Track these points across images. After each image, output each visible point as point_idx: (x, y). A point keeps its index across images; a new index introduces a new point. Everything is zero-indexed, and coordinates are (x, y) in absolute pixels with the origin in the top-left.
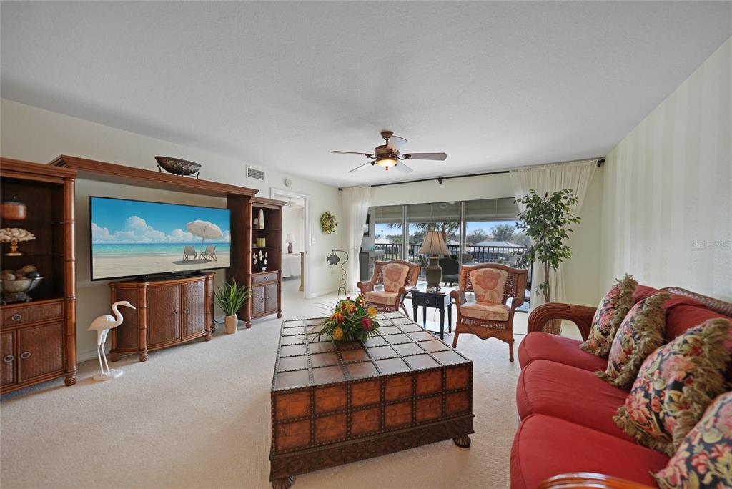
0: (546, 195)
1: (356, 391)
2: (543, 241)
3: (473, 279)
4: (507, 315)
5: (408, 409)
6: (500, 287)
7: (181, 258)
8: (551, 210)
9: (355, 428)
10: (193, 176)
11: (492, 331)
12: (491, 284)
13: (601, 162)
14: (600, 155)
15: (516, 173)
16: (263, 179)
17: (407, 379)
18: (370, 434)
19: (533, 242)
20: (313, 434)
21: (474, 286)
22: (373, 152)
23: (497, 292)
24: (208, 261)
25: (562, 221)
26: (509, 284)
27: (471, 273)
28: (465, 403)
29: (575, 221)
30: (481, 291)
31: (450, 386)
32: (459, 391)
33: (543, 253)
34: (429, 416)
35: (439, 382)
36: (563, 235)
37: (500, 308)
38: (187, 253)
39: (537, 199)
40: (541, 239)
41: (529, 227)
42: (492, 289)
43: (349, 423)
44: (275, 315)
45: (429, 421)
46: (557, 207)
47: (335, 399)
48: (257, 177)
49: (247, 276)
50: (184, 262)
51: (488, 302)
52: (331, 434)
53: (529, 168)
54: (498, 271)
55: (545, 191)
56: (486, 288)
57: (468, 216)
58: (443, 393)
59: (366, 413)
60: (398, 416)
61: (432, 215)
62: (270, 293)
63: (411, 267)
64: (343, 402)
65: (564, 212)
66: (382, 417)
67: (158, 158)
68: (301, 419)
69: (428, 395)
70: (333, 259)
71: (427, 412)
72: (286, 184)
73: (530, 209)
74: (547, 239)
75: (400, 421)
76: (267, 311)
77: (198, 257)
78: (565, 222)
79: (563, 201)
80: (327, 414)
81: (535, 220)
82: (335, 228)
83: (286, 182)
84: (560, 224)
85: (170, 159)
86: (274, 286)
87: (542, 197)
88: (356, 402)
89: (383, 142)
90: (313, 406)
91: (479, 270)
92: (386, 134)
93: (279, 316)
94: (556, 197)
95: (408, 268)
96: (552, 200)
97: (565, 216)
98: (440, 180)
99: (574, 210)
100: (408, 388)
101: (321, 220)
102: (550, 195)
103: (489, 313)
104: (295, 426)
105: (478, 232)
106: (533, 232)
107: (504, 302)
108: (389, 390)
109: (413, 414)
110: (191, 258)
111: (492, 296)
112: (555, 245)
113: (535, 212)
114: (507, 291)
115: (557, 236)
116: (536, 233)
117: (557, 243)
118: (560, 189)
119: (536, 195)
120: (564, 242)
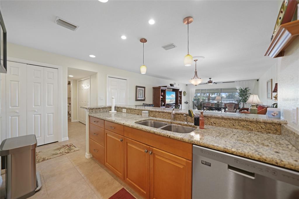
3: (227, 106)
6: (233, 107)
8: (245, 92)
10: (173, 87)
13: (258, 80)
15: (236, 82)
16: (176, 84)
19: (241, 98)
22: (208, 82)
24: (174, 101)
26: (235, 106)
27: (226, 104)
29: (250, 94)
33: (243, 100)
36: (247, 97)
38: (171, 100)
39: (241, 89)
53: (240, 81)
54: (232, 104)
56: (230, 107)
63: (211, 103)
65: (248, 92)
67: (170, 84)
70: (186, 103)
72: (179, 85)
74: (244, 98)
78: (248, 94)
79: (247, 90)
81: (241, 94)
85: (172, 84)
87: (242, 88)
89: (209, 80)
92: (210, 79)
94: (246, 89)
99: (250, 92)
101: (184, 93)
102: (245, 88)
106: (240, 96)
107: (234, 110)
111: (231, 109)
112: (246, 99)
113: (241, 92)
114: (235, 108)
115: (246, 97)
116: (241, 96)
117: (246, 98)
118: (247, 87)
119: (241, 88)
120: (248, 98)
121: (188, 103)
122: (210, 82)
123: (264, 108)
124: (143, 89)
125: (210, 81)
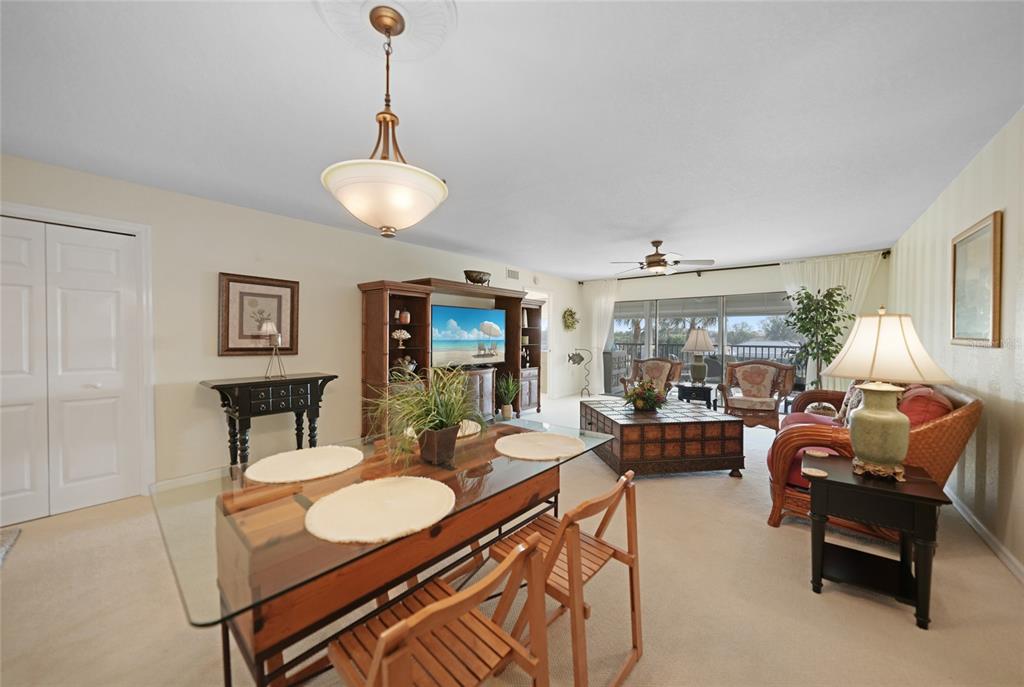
0: (819, 292)
1: (667, 430)
2: (814, 339)
3: (739, 375)
4: (774, 405)
5: (699, 446)
6: (768, 382)
7: (476, 353)
8: (824, 308)
9: (666, 453)
10: (485, 284)
11: (759, 420)
12: (759, 380)
13: (887, 254)
14: (886, 247)
15: (788, 266)
16: (518, 278)
17: (699, 426)
18: (675, 458)
19: (805, 339)
20: (642, 453)
21: (741, 382)
22: (644, 260)
23: (765, 387)
24: (493, 355)
25: (836, 318)
26: (777, 378)
27: (737, 369)
28: (738, 448)
29: (850, 317)
30: (748, 386)
31: (727, 435)
32: (734, 439)
33: (815, 350)
34: (713, 452)
35: (720, 431)
36: (837, 332)
37: (768, 400)
38: (480, 349)
39: (809, 296)
40: (813, 336)
41: (799, 325)
42: (758, 384)
43: (663, 449)
44: (535, 409)
45: (712, 456)
46: (830, 304)
47: (655, 433)
48: (514, 278)
49: (518, 370)
50: (478, 356)
51: (754, 396)
52: (652, 454)
53: (802, 261)
54: (766, 367)
55: (817, 288)
56: (753, 383)
57: (729, 310)
58: (723, 439)
59: (673, 444)
60: (693, 449)
61: (683, 309)
62: (532, 387)
63: (672, 365)
64: (659, 435)
65: (839, 308)
66: (683, 448)
67: (466, 272)
68: (636, 443)
69: (713, 439)
70: (576, 359)
71: (712, 450)
72: (535, 282)
73: (801, 306)
74: (819, 337)
75: (694, 452)
76: (530, 404)
77: (487, 352)
78: (839, 319)
79: (838, 299)
80: (650, 441)
81: (807, 317)
82: (577, 326)
83: (535, 281)
84: (834, 321)
85: (475, 272)
86: (535, 382)
87: (814, 293)
88: (668, 437)
89: (652, 251)
90: (642, 436)
91: (746, 366)
92: (657, 244)
93: (538, 411)
94: (829, 295)
95: (669, 365)
96: (825, 296)
97: (839, 313)
98: (699, 273)
99: (849, 307)
100: (699, 432)
101: (564, 317)
102: (824, 292)
103: (756, 404)
104: (632, 446)
105: (740, 327)
106: (804, 329)
107: (771, 396)
108: (687, 431)
109: (703, 449)
110: (482, 352)
111: (759, 391)
112: (828, 343)
113: (806, 309)
114: (775, 386)
115: (830, 333)
116: (808, 330)
117: (830, 340)
118: (834, 286)
119: (808, 290)
120: (838, 339)
121: (583, 359)
122: (656, 260)
123: (948, 411)
124: (286, 293)
125: (657, 254)
